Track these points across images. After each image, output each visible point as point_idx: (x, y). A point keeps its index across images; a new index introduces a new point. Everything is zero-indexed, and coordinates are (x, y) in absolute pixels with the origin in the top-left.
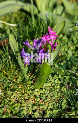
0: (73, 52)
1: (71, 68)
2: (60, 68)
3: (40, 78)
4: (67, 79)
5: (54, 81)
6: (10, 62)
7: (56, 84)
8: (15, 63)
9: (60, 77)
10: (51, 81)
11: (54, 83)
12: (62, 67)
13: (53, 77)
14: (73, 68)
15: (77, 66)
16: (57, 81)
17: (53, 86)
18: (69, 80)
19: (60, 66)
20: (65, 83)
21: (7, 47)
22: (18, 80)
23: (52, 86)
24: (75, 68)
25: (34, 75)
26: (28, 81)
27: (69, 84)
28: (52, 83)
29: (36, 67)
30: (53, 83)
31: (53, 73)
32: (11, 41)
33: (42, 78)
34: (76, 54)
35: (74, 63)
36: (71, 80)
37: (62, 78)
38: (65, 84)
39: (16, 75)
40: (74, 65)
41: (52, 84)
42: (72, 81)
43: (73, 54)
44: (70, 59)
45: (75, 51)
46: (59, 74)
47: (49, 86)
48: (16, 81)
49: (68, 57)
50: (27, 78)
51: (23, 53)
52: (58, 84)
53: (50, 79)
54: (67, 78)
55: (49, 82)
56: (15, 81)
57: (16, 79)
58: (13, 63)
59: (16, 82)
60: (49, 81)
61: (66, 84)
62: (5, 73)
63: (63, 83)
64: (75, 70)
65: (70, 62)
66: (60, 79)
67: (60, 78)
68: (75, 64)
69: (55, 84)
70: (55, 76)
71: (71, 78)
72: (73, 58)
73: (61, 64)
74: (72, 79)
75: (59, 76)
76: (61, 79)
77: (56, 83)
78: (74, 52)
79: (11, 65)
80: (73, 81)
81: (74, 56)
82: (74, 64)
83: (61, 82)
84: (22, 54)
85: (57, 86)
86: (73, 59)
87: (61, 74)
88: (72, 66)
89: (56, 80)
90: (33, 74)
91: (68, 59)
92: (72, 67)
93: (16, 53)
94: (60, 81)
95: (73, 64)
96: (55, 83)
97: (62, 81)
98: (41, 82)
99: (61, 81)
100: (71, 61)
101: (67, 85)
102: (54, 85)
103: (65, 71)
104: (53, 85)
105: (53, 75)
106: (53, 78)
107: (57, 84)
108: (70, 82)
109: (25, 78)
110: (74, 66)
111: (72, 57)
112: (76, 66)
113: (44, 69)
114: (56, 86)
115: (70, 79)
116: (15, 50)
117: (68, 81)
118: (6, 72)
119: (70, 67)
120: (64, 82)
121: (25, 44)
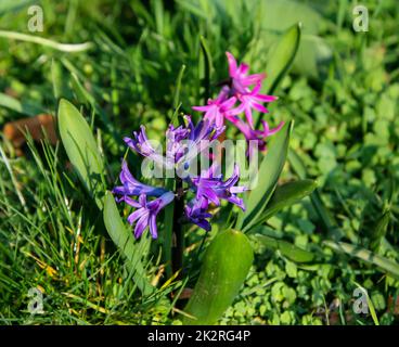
0: (336, 153)
1: (335, 227)
2: (289, 228)
3: (206, 292)
4: (321, 278)
5: (267, 291)
6: (72, 224)
7: (278, 305)
8: (93, 227)
9: (291, 270)
10: (254, 295)
11: (266, 299)
12: (297, 226)
13: (262, 274)
14: (346, 224)
15: (358, 212)
16: (281, 289)
17: (262, 314)
18: (332, 280)
19: (288, 219)
20: (313, 296)
21: (55, 156)
22: (112, 302)
23: (259, 315)
24: (351, 225)
25: (177, 274)
26: (156, 301)
27: (330, 298)
28: (257, 300)
29: (186, 235)
30: (262, 303)
31: (260, 251)
32: (69, 133)
33: (217, 292)
34: (351, 160)
35: (347, 203)
36: (338, 280)
37: (301, 273)
38: (316, 301)
39: (100, 280)
40: (349, 212)
41: (257, 308)
42: (344, 286)
43: (341, 161)
44: (327, 183)
45: (349, 148)
46: (286, 260)
47: (245, 317)
48: (102, 305)
49: (321, 174)
50: (148, 291)
51: (126, 182)
52: (286, 305)
53: (250, 283)
54: (320, 273)
55: (247, 297)
56: (95, 307)
57: (100, 298)
58: (83, 228)
59: (102, 310)
60: (243, 294)
61: (320, 302)
62: (50, 272)
63: (307, 298)
64: (355, 232)
65: (329, 196)
66: (293, 279)
67: (291, 276)
68: (352, 208)
69: (273, 306)
70: (270, 268)
71: (338, 273)
72: (339, 177)
73: (290, 209)
74: (344, 275)
75: (287, 267)
76: (298, 277)
77: (277, 297)
78: (342, 149)
79: (74, 236)
80: (348, 287)
81: (344, 170)
82: (346, 207)
83: (297, 293)
84: (121, 188)
85: (282, 315)
86: (341, 181)
87: (295, 259)
88: (341, 217)
89: (277, 286)
90: (174, 273)
91: (319, 183)
92: (340, 223)
93: (95, 181)
94: (292, 290)
95: (341, 204)
96: (270, 300)
97: (302, 290)
98: (212, 309)
99: (298, 288)
100: (333, 193)
101: (322, 306)
102: (269, 308)
103: (310, 240)
104: (263, 310)
105: (260, 262)
106: (260, 279)
107: (282, 303)
108: (335, 292)
109: (138, 292)
110: (346, 214)
111: (338, 173)
112: (355, 215)
113: (223, 253)
114: (276, 316)
115: (336, 276)
116: (88, 168)
117: (326, 286)
118: (54, 267)
119: (331, 223)
120: (310, 291)
121: (131, 145)
